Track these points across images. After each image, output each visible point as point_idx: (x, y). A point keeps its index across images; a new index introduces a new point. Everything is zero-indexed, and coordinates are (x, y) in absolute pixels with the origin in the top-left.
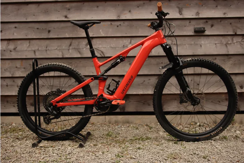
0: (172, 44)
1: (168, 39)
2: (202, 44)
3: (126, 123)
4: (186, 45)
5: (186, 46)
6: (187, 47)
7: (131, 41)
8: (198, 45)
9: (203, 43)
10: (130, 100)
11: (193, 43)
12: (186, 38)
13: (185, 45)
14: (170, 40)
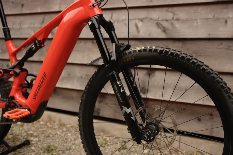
0: (173, 18)
1: (167, 11)
2: (229, 17)
3: (102, 132)
4: (198, 20)
5: (197, 23)
6: (199, 24)
7: (112, 15)
8: (221, 20)
9: (231, 16)
10: (108, 101)
11: (210, 16)
12: (200, 9)
13: (196, 20)
14: (170, 12)
